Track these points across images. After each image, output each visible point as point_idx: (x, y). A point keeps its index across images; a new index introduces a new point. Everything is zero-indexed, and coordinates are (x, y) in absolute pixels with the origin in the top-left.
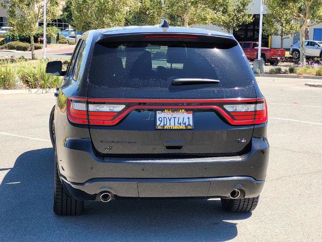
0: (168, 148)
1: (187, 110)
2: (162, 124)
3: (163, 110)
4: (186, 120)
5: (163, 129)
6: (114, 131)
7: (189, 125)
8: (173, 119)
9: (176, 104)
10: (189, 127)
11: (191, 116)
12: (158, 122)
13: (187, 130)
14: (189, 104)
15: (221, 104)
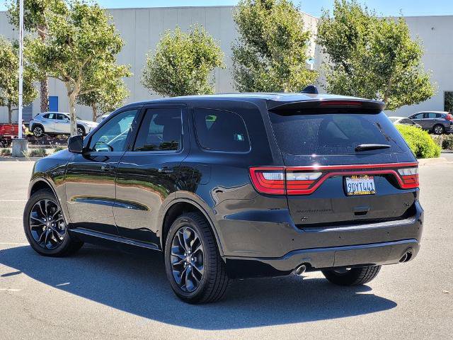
0: (357, 214)
1: (369, 175)
2: (352, 191)
3: (350, 176)
4: (370, 186)
5: (353, 195)
7: (372, 190)
8: (359, 185)
10: (373, 192)
11: (372, 181)
12: (349, 189)
13: (371, 195)
14: (370, 169)
15: (396, 168)
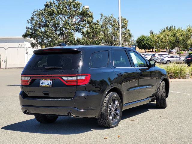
0: (45, 94)
1: (50, 79)
3: (42, 79)
4: (50, 83)
5: (42, 87)
6: (29, 87)
7: (50, 85)
8: (45, 83)
9: (46, 77)
10: (50, 86)
11: (51, 81)
12: (41, 84)
13: (49, 87)
14: (51, 77)
